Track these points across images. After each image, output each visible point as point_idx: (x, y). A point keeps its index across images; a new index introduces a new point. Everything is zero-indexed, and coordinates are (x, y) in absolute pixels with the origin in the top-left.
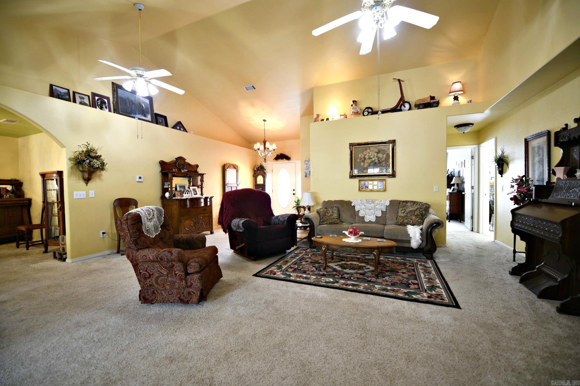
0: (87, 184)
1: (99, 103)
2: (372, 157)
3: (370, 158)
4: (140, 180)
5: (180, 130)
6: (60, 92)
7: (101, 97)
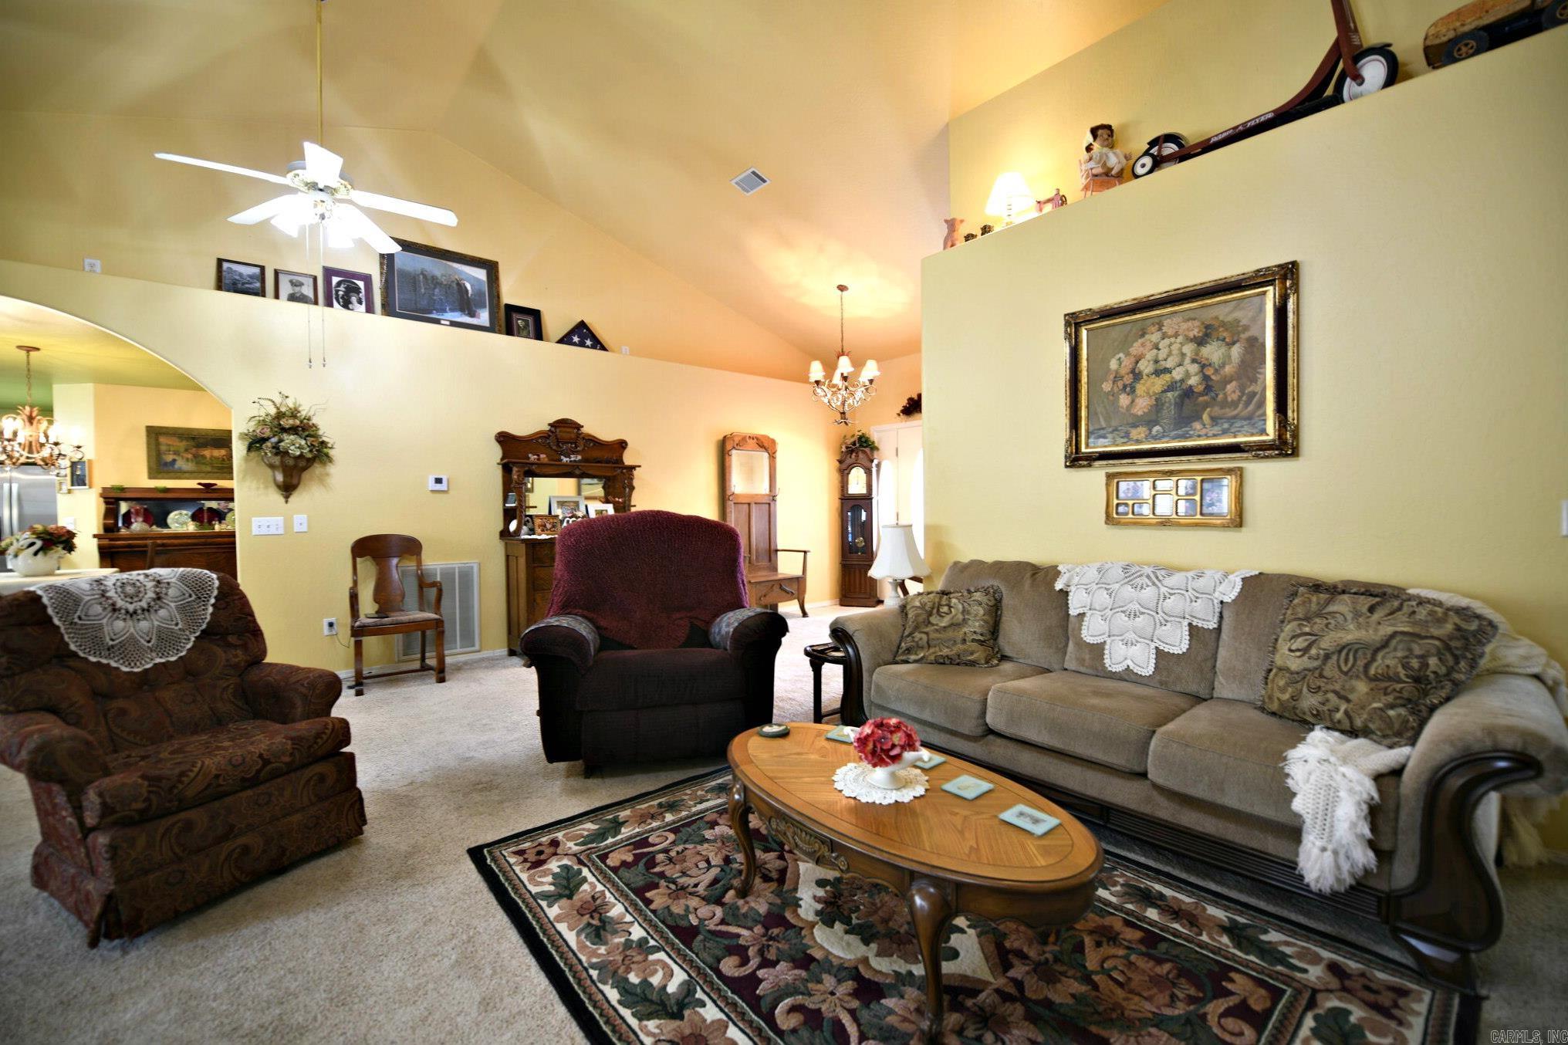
0: (287, 498)
1: (341, 293)
2: (1169, 364)
3: (1158, 373)
4: (438, 487)
5: (582, 344)
6: (241, 275)
7: (348, 276)
